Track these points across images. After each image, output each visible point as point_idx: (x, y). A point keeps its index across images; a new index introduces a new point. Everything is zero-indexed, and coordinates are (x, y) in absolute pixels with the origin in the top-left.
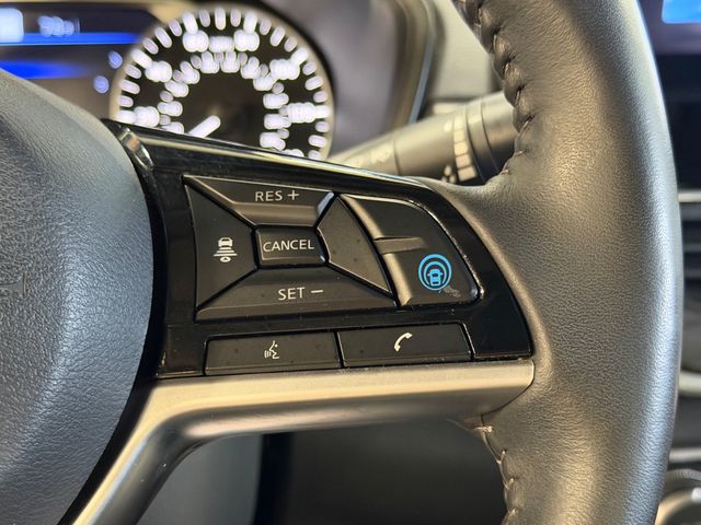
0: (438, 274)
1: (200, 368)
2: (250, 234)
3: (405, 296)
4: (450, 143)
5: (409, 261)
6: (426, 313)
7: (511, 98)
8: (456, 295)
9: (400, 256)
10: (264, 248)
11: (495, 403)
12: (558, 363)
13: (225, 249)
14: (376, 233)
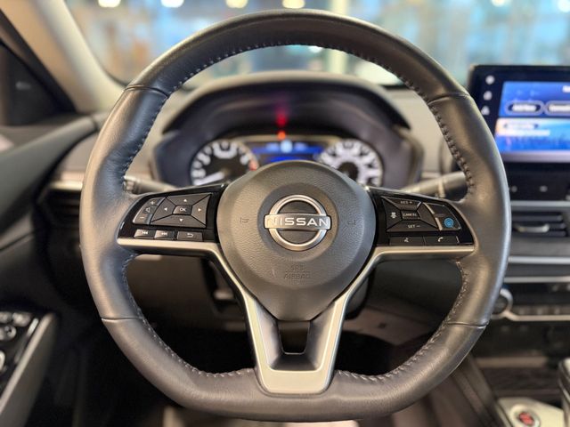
0: (450, 223)
1: (387, 243)
2: (399, 212)
3: (441, 229)
4: (437, 187)
5: (442, 221)
6: (446, 233)
7: (465, 173)
8: (455, 229)
9: (439, 219)
10: (404, 215)
11: (461, 256)
12: (480, 246)
13: (394, 215)
14: (433, 212)
